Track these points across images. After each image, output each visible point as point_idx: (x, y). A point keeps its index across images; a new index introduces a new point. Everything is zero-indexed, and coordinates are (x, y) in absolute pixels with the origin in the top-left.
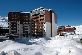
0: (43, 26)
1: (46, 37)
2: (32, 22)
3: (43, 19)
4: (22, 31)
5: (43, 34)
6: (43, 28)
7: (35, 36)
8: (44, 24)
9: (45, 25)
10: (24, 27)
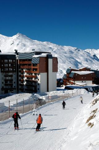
0: (36, 78)
1: (40, 92)
2: (19, 70)
3: (36, 69)
4: (3, 83)
5: (37, 89)
6: (37, 80)
7: (24, 91)
8: (38, 75)
9: (39, 77)
10: (6, 76)
